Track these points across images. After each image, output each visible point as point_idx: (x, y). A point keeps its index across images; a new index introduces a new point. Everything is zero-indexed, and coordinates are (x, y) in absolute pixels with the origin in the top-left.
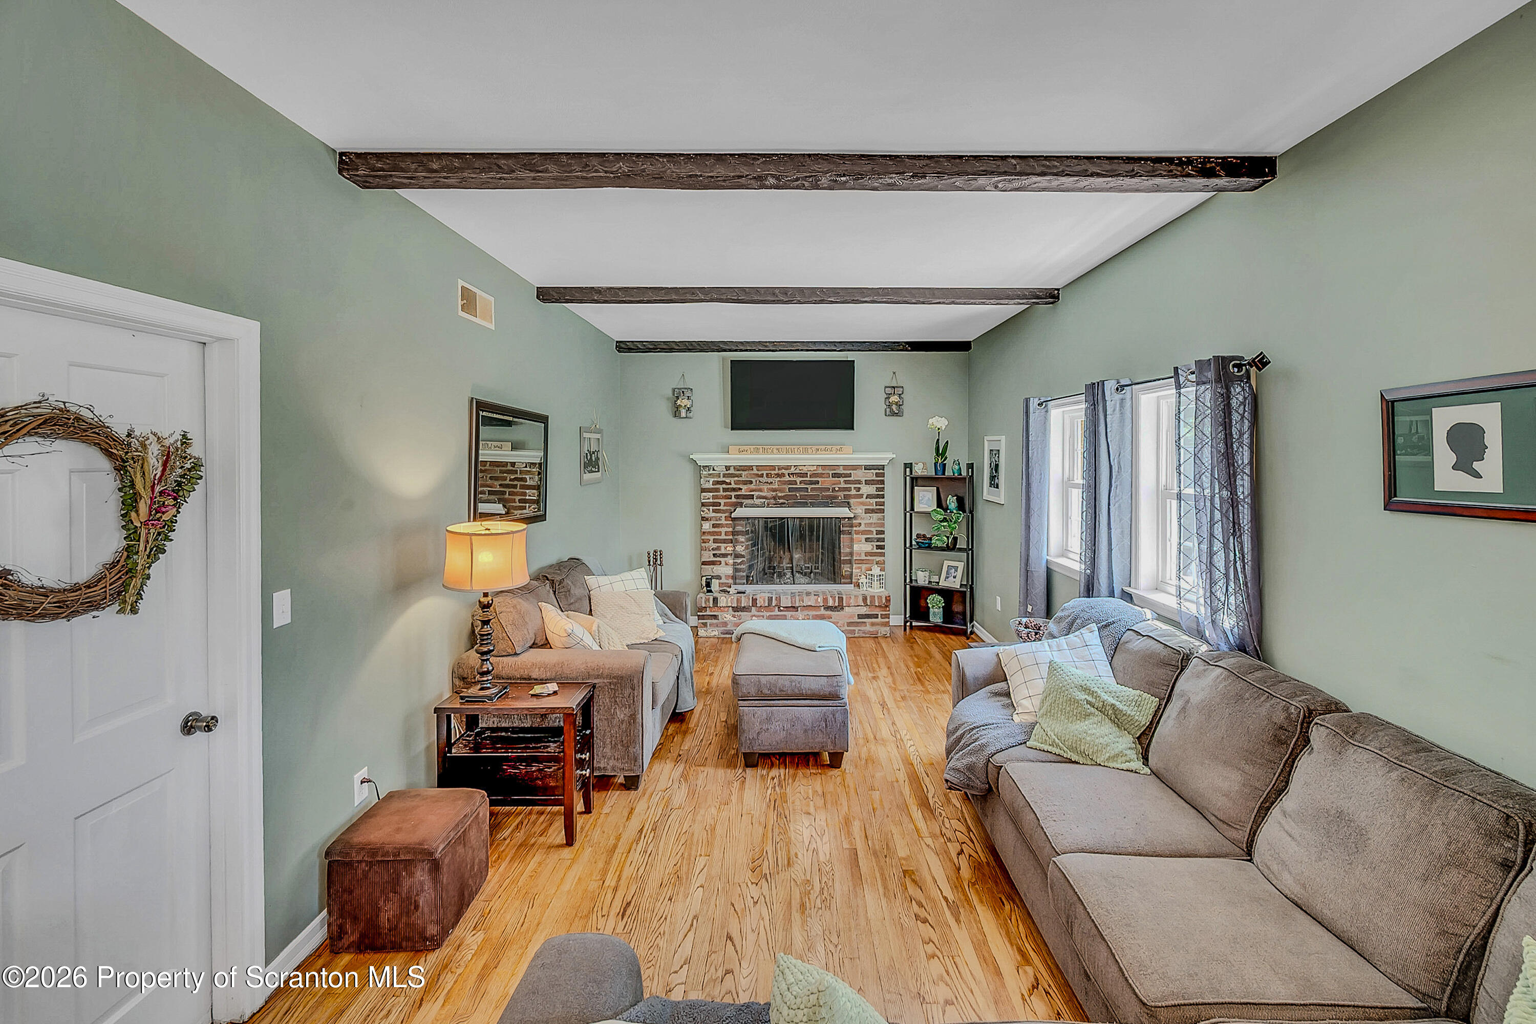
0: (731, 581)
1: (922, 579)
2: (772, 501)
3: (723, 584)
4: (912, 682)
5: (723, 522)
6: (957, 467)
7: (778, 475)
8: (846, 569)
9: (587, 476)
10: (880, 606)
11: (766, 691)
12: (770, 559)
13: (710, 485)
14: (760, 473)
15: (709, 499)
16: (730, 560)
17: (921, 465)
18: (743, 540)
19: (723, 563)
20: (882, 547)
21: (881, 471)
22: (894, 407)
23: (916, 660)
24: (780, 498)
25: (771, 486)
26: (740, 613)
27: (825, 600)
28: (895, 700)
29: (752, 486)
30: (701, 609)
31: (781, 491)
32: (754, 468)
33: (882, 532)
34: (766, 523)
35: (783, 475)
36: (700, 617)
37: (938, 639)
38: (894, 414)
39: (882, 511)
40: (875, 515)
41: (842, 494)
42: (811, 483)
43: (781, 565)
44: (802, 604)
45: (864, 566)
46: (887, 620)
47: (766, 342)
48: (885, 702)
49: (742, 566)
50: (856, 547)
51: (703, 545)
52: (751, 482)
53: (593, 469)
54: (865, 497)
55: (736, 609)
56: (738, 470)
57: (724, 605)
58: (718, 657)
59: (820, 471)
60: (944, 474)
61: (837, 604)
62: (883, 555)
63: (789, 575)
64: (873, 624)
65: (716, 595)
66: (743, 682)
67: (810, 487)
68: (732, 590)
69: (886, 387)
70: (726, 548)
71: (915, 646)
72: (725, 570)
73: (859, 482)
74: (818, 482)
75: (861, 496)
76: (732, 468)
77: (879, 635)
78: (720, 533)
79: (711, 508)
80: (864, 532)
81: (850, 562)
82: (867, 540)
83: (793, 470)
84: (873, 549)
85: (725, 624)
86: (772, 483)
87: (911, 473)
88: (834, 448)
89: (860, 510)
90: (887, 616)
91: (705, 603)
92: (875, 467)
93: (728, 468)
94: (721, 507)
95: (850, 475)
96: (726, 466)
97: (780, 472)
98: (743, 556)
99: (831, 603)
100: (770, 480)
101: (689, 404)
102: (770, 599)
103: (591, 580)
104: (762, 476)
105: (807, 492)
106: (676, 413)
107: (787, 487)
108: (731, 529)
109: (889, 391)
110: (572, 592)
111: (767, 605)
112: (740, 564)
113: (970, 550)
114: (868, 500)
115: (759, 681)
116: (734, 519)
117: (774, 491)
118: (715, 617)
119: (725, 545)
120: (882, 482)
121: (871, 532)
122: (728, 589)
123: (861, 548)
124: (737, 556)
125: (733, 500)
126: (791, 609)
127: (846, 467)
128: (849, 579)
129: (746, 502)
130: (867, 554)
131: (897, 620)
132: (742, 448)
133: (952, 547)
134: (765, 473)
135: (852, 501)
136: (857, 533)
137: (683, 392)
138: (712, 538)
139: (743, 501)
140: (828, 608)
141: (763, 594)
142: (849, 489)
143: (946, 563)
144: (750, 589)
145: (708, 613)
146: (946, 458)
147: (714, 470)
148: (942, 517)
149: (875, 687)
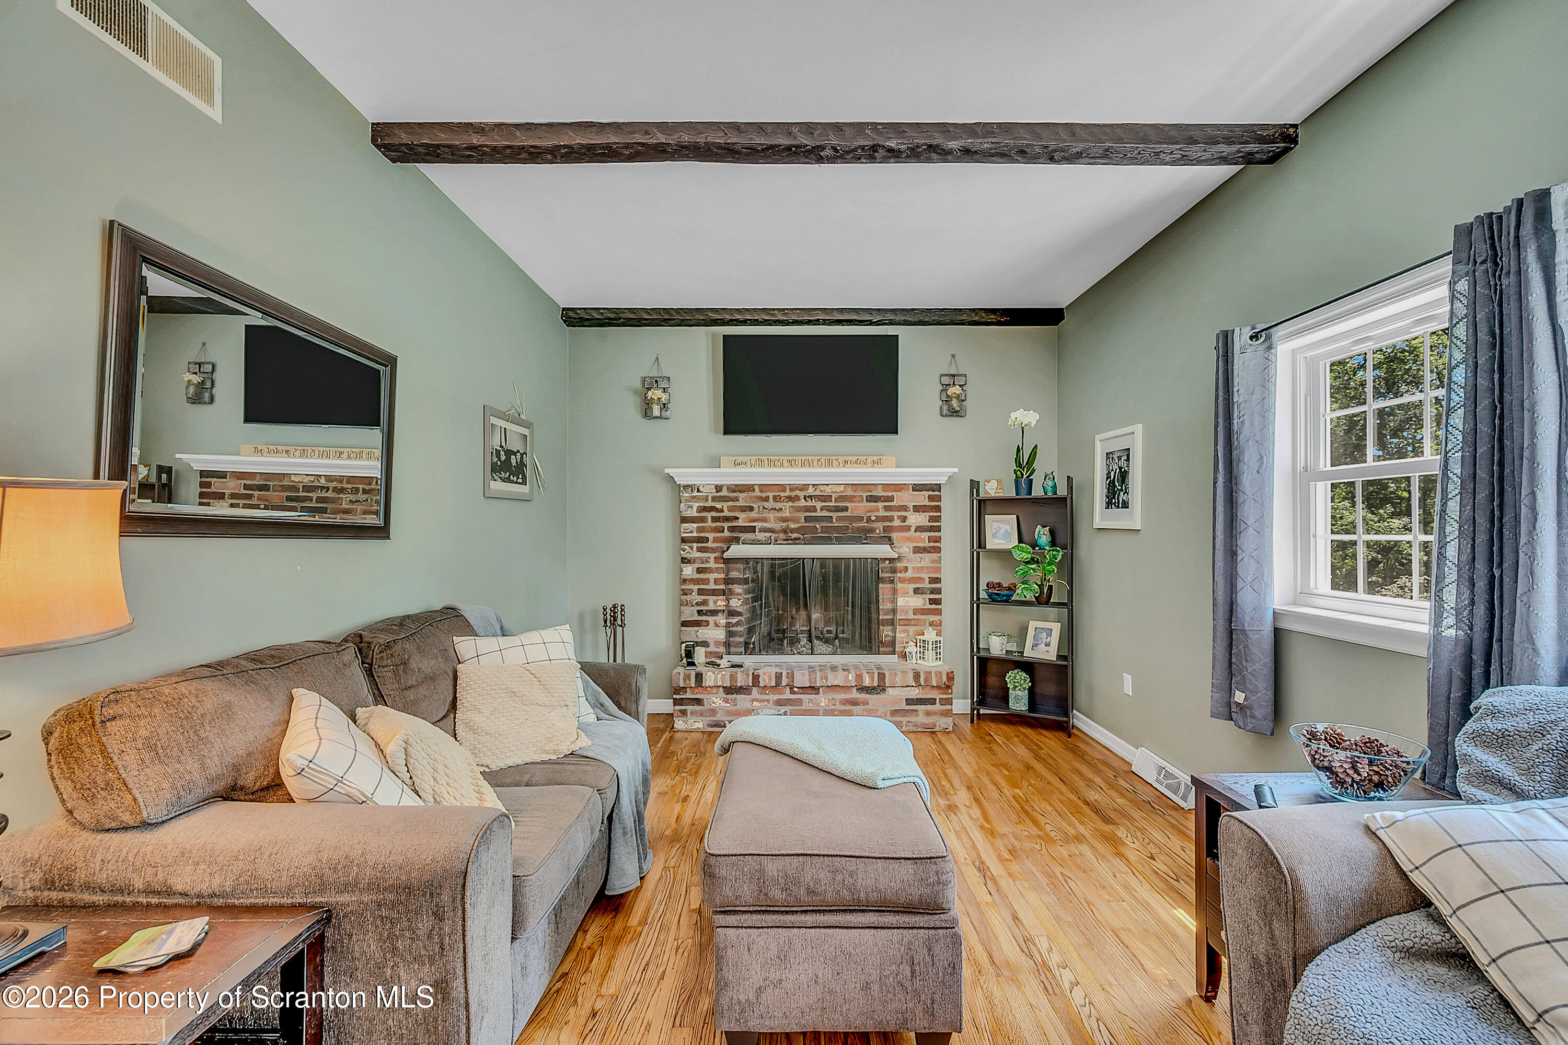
0: (722, 649)
1: (997, 646)
2: (782, 535)
3: (711, 653)
4: (1014, 817)
5: (712, 564)
6: (1051, 483)
7: (790, 499)
8: (886, 631)
9: (497, 486)
10: (938, 687)
11: (777, 894)
12: (779, 619)
13: (693, 513)
14: (764, 495)
15: (691, 532)
16: (722, 620)
17: (994, 484)
18: (740, 591)
19: (712, 623)
20: (937, 602)
21: (937, 493)
22: (955, 403)
23: (1006, 773)
24: (793, 531)
25: (780, 514)
26: (735, 696)
27: (859, 677)
28: (1000, 857)
29: (753, 514)
30: (678, 690)
31: (795, 520)
32: (756, 488)
33: (937, 580)
34: (773, 566)
35: (797, 498)
36: (676, 702)
37: (1025, 735)
38: (954, 413)
39: (938, 550)
40: (927, 557)
41: (880, 525)
42: (838, 509)
43: (794, 628)
44: (825, 683)
45: (912, 629)
46: (949, 707)
47: (774, 309)
48: (982, 863)
49: (739, 629)
50: (901, 602)
51: (684, 597)
52: (751, 509)
53: (515, 479)
54: (913, 529)
55: (729, 690)
56: (734, 491)
57: (712, 684)
58: (699, 766)
59: (849, 492)
60: (1030, 493)
61: (876, 684)
62: (939, 612)
63: (804, 641)
64: (928, 714)
65: (700, 669)
66: (723, 872)
67: (834, 515)
68: (724, 663)
69: (942, 375)
70: (715, 602)
71: (994, 747)
72: (714, 633)
73: (904, 508)
74: (846, 509)
75: (908, 528)
76: (725, 489)
77: (937, 729)
78: (706, 581)
79: (695, 545)
80: (912, 580)
81: (892, 623)
82: (916, 591)
83: (811, 491)
84: (924, 604)
85: (713, 712)
86: (781, 509)
87: (978, 494)
88: (870, 459)
89: (906, 549)
90: (949, 702)
91: (685, 682)
92: (927, 487)
93: (719, 488)
94: (710, 544)
95: (891, 499)
96: (716, 486)
97: (793, 494)
98: (740, 614)
99: (867, 682)
100: (778, 505)
101: (664, 397)
102: (779, 677)
103: (464, 645)
104: (766, 499)
105: (832, 522)
106: (647, 413)
107: (802, 515)
108: (722, 576)
109: (946, 380)
110: (413, 665)
111: (773, 684)
112: (737, 624)
113: (1068, 605)
114: (918, 534)
115: (762, 871)
116: (727, 561)
117: (784, 521)
118: (699, 702)
119: (715, 598)
120: (938, 509)
121: (921, 580)
122: (718, 661)
123: (907, 602)
124: (732, 613)
125: (727, 534)
126: (810, 691)
127: (886, 487)
128: (891, 646)
129: (744, 536)
130: (916, 611)
131: (962, 705)
132: (739, 459)
133: (1043, 600)
134: (771, 495)
135: (894, 535)
136: (902, 581)
137: (656, 382)
138: (695, 588)
139: (740, 535)
140: (863, 689)
141: (768, 669)
142: (891, 519)
143: (1032, 625)
144: (749, 661)
145: (689, 695)
146: (1034, 471)
147: (698, 491)
148: (1030, 556)
149: (958, 828)
